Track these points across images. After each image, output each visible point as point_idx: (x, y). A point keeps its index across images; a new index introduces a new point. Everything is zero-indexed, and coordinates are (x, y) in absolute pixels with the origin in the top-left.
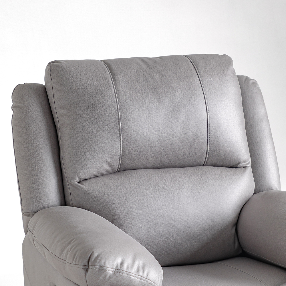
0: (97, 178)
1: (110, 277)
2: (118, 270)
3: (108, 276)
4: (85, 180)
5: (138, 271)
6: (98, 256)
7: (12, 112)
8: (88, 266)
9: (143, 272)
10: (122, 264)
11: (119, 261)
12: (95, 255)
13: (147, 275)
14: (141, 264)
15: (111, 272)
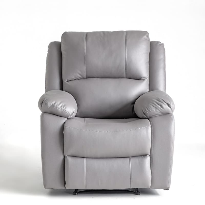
0: (76, 80)
1: (49, 108)
2: (53, 106)
3: (48, 107)
4: (70, 81)
5: (61, 107)
6: (46, 100)
7: (47, 53)
8: (42, 104)
9: (63, 107)
10: (55, 103)
11: (54, 102)
12: (45, 100)
13: (65, 109)
14: (63, 105)
15: (50, 106)
